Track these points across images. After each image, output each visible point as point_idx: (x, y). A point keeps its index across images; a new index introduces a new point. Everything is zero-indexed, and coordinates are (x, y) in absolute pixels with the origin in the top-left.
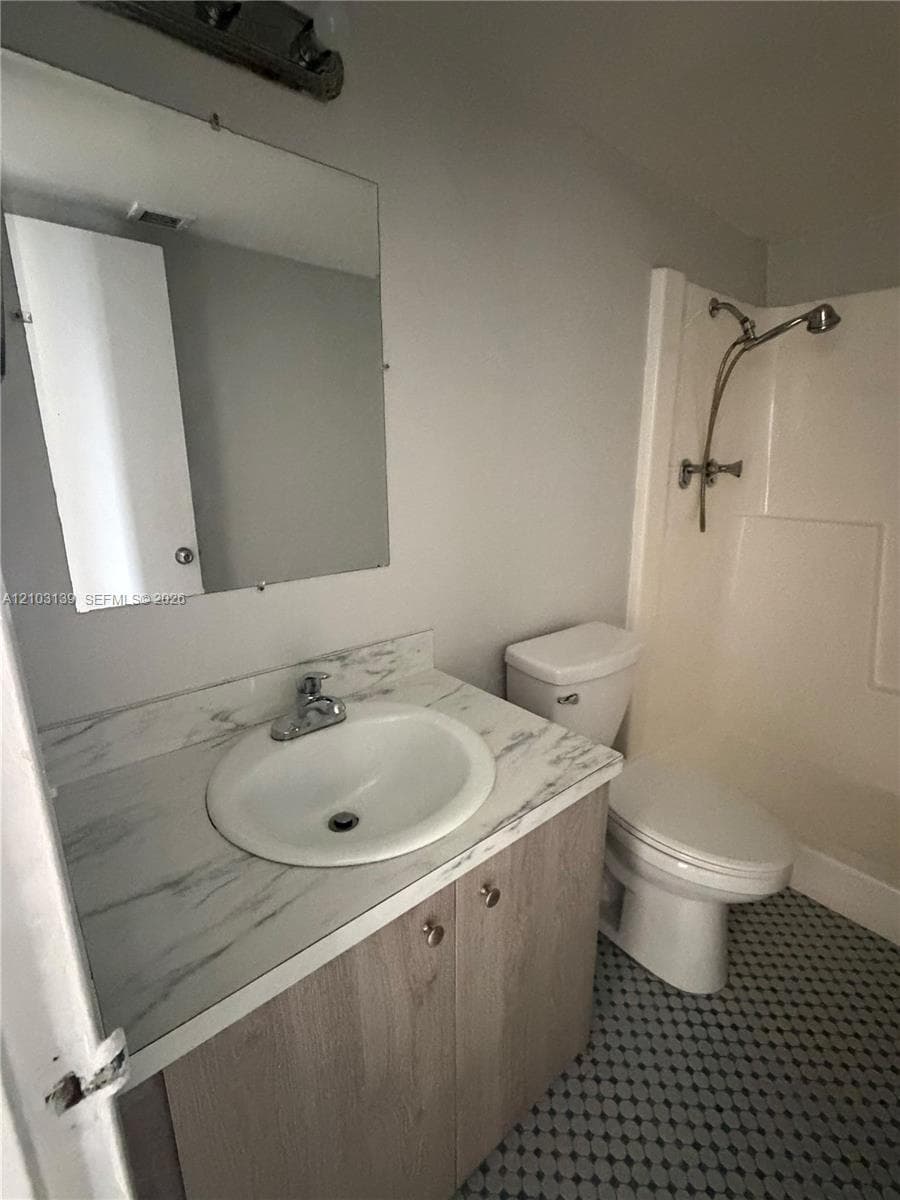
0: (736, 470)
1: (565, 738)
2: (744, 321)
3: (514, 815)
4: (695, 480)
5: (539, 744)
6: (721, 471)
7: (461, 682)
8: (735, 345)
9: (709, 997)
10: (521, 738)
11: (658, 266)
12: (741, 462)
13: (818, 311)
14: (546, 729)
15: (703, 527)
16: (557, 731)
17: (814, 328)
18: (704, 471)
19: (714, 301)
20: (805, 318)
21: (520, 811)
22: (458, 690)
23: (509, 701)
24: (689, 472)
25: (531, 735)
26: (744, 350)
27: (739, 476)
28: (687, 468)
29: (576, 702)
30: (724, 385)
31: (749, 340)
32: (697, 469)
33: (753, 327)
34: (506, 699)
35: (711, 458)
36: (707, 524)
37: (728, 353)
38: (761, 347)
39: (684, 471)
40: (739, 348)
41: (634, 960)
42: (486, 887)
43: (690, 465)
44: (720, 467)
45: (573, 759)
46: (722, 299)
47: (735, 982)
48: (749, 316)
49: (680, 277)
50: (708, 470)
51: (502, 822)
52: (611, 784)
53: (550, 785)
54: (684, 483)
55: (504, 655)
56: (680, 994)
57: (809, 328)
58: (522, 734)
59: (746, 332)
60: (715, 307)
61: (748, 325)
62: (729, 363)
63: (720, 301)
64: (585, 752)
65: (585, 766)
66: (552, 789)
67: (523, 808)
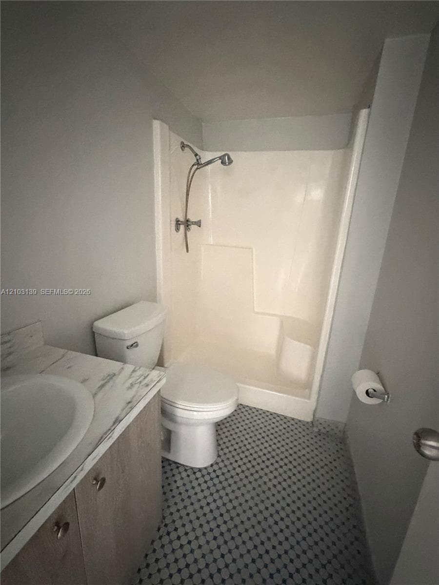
0: (198, 224)
1: (134, 371)
2: (196, 155)
3: (109, 430)
4: (182, 227)
5: (119, 380)
6: (193, 224)
7: (66, 351)
8: (193, 165)
9: (212, 465)
10: (108, 378)
11: (155, 119)
12: (200, 220)
13: (224, 155)
14: (122, 368)
15: (187, 251)
16: (129, 368)
17: (223, 163)
18: (185, 224)
19: (182, 143)
20: (220, 158)
21: (112, 426)
22: (63, 356)
23: (99, 357)
24: (179, 224)
25: (114, 375)
26: (197, 169)
27: (200, 227)
28: (178, 223)
29: (137, 346)
30: (190, 184)
31: (199, 164)
32: (182, 223)
33: (200, 158)
34: (97, 355)
35: (188, 218)
36: (189, 249)
37: (191, 169)
38: (204, 168)
39: (177, 224)
40: (195, 167)
41: (179, 463)
42: (95, 479)
43: (179, 221)
44: (192, 222)
45: (140, 382)
46: (186, 143)
47: (221, 453)
48: (198, 153)
49: (166, 127)
50: (187, 223)
51: (102, 438)
52: (161, 391)
53: (129, 402)
54: (177, 229)
55: (92, 328)
56: (200, 470)
57: (222, 163)
58: (109, 375)
59: (197, 160)
60: (183, 146)
61: (198, 157)
62: (192, 173)
63: (185, 144)
64: (145, 378)
65: (147, 385)
66: (130, 405)
67: (114, 423)
